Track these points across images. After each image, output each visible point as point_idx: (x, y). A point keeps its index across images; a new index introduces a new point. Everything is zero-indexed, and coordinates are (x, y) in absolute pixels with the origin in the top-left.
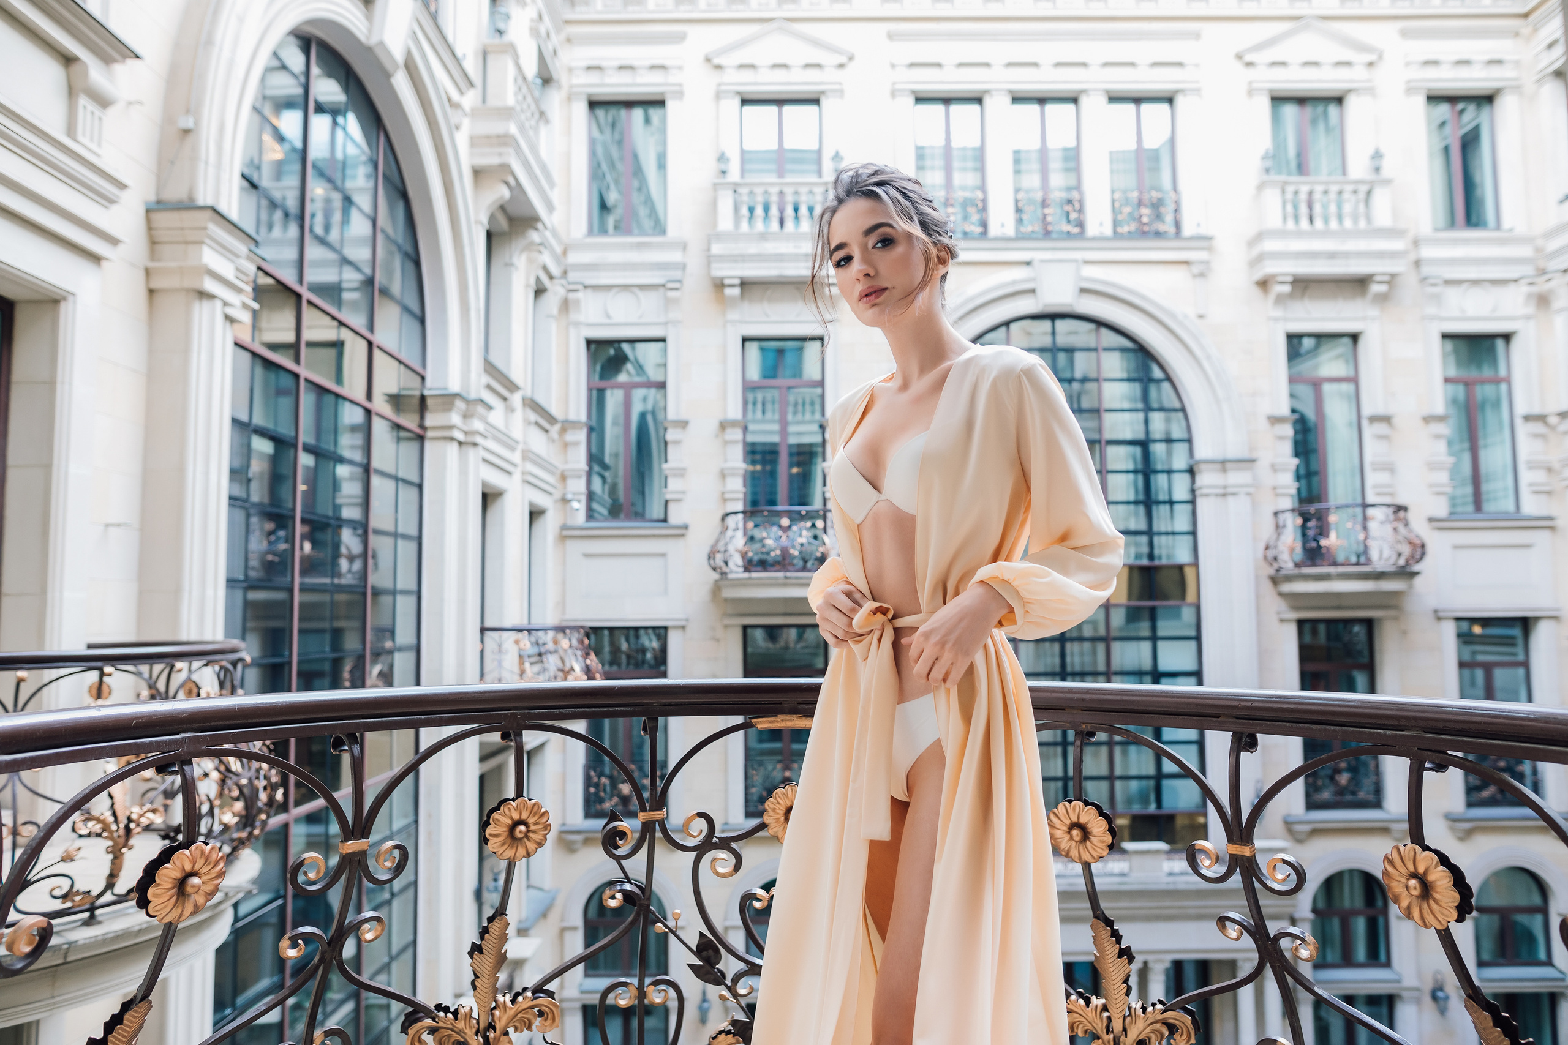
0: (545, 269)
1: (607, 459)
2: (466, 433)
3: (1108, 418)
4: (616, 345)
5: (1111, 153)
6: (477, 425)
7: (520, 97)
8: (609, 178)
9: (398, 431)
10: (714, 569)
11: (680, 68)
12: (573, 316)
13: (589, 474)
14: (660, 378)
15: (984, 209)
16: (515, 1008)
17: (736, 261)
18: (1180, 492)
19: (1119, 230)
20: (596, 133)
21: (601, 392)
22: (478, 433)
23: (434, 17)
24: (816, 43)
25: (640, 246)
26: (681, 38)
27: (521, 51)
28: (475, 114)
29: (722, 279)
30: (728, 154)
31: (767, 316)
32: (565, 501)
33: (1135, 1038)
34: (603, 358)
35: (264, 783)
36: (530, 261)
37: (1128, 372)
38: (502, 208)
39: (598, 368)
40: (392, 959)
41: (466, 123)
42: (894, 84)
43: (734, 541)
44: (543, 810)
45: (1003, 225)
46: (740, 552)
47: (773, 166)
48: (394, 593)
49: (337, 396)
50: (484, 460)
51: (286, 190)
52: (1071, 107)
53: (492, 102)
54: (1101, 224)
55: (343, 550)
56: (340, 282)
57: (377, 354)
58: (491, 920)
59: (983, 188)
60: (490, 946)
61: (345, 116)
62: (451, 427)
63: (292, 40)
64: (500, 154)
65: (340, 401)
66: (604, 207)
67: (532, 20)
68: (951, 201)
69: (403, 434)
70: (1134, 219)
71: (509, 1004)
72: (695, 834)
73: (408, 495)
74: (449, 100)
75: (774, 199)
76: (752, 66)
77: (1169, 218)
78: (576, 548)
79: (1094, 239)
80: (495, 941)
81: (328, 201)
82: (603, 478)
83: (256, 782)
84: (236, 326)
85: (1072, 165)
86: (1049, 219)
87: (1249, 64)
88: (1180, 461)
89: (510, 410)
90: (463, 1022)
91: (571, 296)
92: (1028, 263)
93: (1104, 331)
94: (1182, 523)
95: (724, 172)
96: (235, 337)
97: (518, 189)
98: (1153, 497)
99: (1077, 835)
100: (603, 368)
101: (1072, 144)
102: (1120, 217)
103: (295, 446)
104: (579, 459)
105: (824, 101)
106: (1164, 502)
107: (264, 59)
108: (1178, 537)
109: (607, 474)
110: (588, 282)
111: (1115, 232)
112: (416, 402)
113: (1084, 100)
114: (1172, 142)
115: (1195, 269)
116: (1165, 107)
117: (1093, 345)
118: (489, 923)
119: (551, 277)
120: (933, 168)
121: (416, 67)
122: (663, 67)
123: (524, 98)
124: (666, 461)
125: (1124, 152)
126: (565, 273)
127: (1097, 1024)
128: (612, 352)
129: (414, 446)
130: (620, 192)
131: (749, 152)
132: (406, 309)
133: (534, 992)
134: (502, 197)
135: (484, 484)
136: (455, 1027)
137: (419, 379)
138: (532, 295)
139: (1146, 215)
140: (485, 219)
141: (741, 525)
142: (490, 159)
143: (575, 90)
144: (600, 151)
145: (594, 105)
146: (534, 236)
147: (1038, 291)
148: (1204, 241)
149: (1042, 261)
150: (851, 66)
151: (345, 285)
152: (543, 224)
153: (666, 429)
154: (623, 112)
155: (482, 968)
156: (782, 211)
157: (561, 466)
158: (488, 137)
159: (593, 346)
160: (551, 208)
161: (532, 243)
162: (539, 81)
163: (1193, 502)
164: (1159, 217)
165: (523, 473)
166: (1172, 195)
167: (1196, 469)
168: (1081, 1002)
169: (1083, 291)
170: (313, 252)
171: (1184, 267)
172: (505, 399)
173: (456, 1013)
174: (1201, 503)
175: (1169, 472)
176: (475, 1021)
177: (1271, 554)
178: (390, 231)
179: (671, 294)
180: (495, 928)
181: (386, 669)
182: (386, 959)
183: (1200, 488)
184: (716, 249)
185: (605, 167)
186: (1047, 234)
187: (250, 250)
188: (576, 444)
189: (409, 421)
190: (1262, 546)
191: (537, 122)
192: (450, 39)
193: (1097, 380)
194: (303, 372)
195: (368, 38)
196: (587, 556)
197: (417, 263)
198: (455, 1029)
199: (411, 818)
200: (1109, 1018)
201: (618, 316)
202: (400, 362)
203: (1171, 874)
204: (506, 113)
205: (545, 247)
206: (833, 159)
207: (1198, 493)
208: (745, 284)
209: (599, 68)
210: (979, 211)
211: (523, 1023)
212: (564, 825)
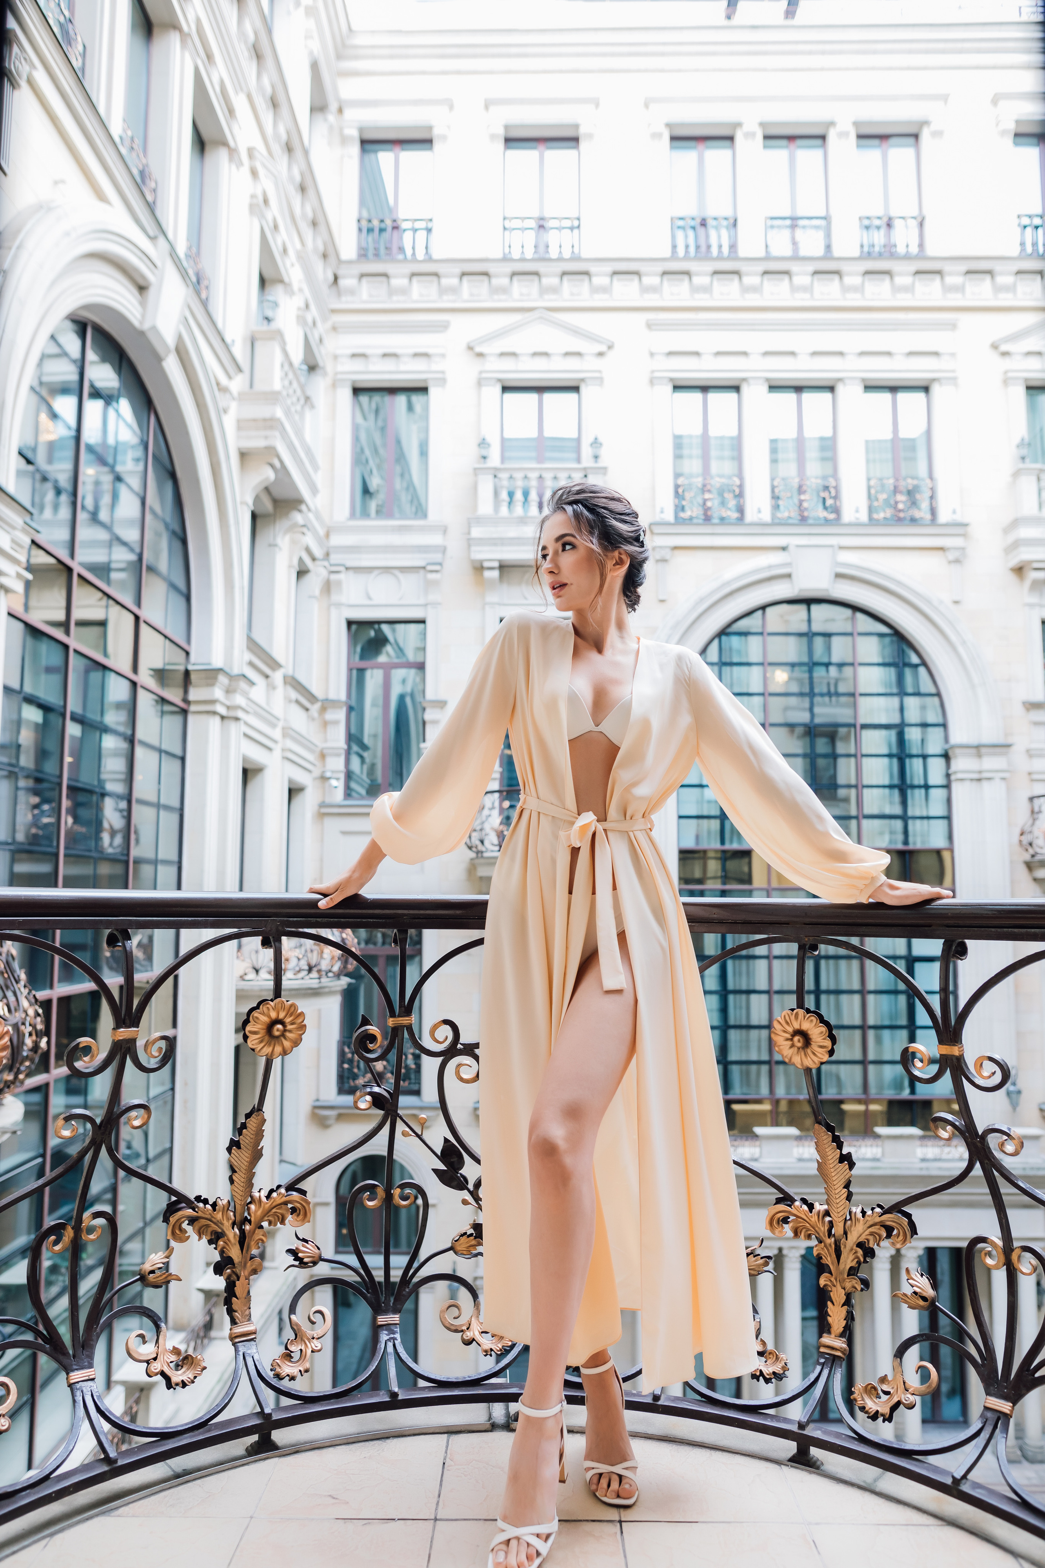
0: (308, 550)
1: (366, 740)
2: (228, 708)
3: (863, 702)
4: (376, 626)
5: (867, 442)
6: (239, 700)
7: (286, 383)
8: (371, 463)
9: (162, 705)
10: (470, 848)
11: (443, 356)
12: (335, 598)
13: (348, 753)
14: (420, 659)
15: (740, 495)
16: (270, 1202)
17: (495, 545)
18: (936, 776)
19: (875, 516)
20: (359, 419)
21: (361, 671)
22: (239, 707)
23: (205, 304)
24: (576, 332)
25: (401, 529)
26: (444, 327)
27: (288, 338)
28: (242, 398)
29: (481, 562)
30: (489, 439)
31: (526, 598)
32: (324, 779)
33: (855, 1240)
34: (363, 639)
35: (30, 1029)
36: (293, 542)
37: (883, 657)
38: (267, 489)
39: (359, 649)
40: (146, 1224)
41: (233, 406)
42: (653, 372)
43: (490, 819)
44: (299, 1011)
45: (759, 511)
46: (496, 831)
47: (533, 454)
48: (155, 862)
49: (105, 668)
50: (245, 735)
51: (61, 471)
52: (828, 396)
53: (259, 386)
54: (857, 511)
55: (106, 825)
56: (109, 563)
57: (144, 629)
58: (248, 1116)
59: (741, 476)
60: (247, 1141)
61: (117, 402)
62: (213, 702)
63: (69, 325)
64: (266, 437)
65: (107, 673)
66: (366, 491)
67: (299, 309)
68: (708, 487)
69: (167, 708)
70: (891, 506)
71: (264, 1199)
72: (441, 1040)
73: (171, 767)
74: (218, 384)
75: (534, 483)
76: (514, 354)
77: (925, 505)
78: (334, 825)
79: (850, 525)
80: (252, 1136)
81: (97, 483)
82: (362, 757)
83: (23, 1028)
84: (10, 595)
85: (829, 454)
86: (805, 505)
87: (1005, 354)
88: (934, 746)
89: (272, 687)
90: (221, 1213)
91: (333, 577)
92: (784, 549)
93: (860, 616)
94: (937, 808)
95: (484, 458)
96: (9, 607)
97: (283, 471)
98: (908, 782)
99: (799, 1041)
100: (363, 649)
101: (829, 433)
102: (876, 504)
103: (63, 715)
104: (338, 738)
105: (583, 389)
106: (919, 787)
107: (41, 343)
108: (932, 822)
109: (365, 754)
110: (349, 564)
111: (871, 518)
112: (180, 677)
113: (840, 389)
114: (928, 433)
115: (951, 556)
116: (921, 396)
117: (849, 629)
118: (246, 1120)
119: (314, 559)
120: (690, 457)
121: (187, 352)
122: (426, 355)
123: (291, 383)
124: (424, 741)
125: (880, 441)
126: (327, 554)
127: (819, 1228)
128: (372, 633)
129: (178, 720)
130: (382, 478)
131: (510, 440)
132: (173, 586)
133: (287, 1189)
134: (267, 479)
135: (245, 759)
136: (213, 1217)
137: (184, 654)
138: (294, 576)
139: (901, 502)
140: (250, 500)
141: (497, 804)
142: (255, 442)
143: (339, 376)
144: (363, 436)
145: (357, 391)
146: (298, 518)
147: (794, 576)
148: (960, 527)
149: (798, 546)
150: (611, 354)
151: (113, 566)
152: (307, 506)
153: (424, 709)
154: (387, 399)
155: (239, 1162)
156: (541, 496)
157: (321, 745)
158: (255, 420)
159: (354, 627)
160: (314, 490)
161: (295, 525)
162: (305, 367)
163: (947, 786)
164: (914, 503)
165: (283, 750)
166: (928, 481)
167: (950, 753)
168: (805, 1207)
169: (839, 576)
170: (85, 533)
171: (940, 553)
172: (267, 677)
173: (214, 1205)
174: (955, 786)
175: (925, 757)
176: (232, 1214)
177: (1026, 839)
178: (158, 509)
179: (431, 576)
180: (252, 1123)
181: (145, 941)
182: (141, 1225)
183: (955, 773)
184: (476, 532)
185: (367, 452)
186: (803, 520)
187: (25, 523)
188: (336, 723)
189: (174, 695)
190: (1017, 831)
191: (303, 407)
192: (220, 325)
193: (852, 664)
194: (73, 643)
195: (141, 323)
196: (344, 833)
197: (184, 542)
198: (213, 1219)
199: (168, 1086)
200: (831, 1222)
201: (378, 599)
202: (166, 637)
203: (923, 1160)
204: (273, 397)
205: (308, 529)
206: (591, 445)
207: (953, 777)
208: (504, 568)
209: (363, 355)
210: (736, 496)
211: (276, 1217)
212: (318, 1100)
